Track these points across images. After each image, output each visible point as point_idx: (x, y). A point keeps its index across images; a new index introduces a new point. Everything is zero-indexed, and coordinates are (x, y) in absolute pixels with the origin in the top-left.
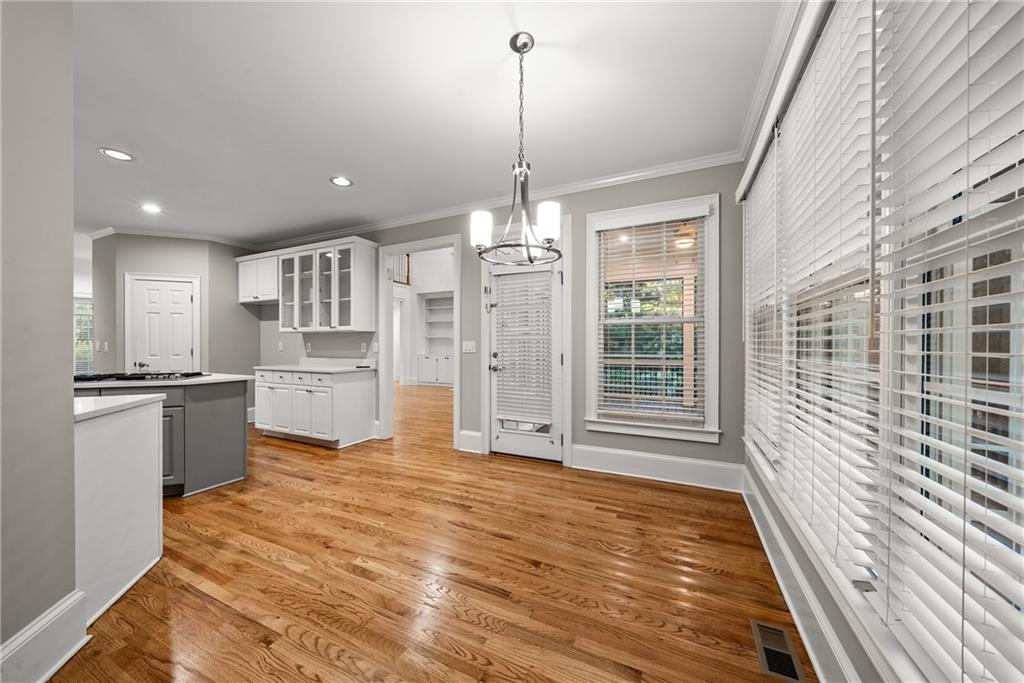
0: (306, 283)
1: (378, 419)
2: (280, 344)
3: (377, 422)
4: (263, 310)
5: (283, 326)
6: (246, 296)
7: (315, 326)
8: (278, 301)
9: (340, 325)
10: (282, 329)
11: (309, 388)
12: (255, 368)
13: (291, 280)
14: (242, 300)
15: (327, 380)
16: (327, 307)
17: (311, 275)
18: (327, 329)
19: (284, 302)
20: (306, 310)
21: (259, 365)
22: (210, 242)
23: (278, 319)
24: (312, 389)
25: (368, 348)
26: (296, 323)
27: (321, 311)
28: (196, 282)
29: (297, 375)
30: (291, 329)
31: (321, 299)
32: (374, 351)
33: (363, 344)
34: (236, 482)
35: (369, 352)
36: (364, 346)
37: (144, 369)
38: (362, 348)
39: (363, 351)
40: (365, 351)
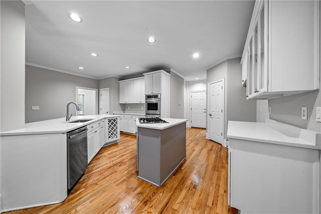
2: (261, 107)
8: (247, 79)
14: (242, 84)
22: (228, 60)
25: (309, 115)
28: (223, 80)
32: (318, 120)
33: (303, 109)
34: (154, 185)
35: (311, 120)
36: (306, 113)
37: (211, 116)
38: (303, 113)
39: (303, 118)
40: (305, 118)
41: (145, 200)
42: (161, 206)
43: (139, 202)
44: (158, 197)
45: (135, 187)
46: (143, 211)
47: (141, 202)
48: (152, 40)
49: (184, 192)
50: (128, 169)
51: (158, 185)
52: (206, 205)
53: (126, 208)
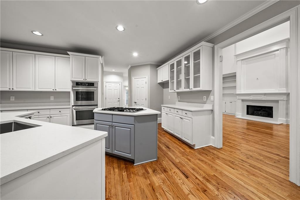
0: (179, 72)
1: (213, 135)
2: (169, 96)
3: (212, 137)
4: (164, 85)
5: (170, 90)
6: (159, 81)
7: (183, 89)
8: (169, 80)
9: (194, 88)
10: (170, 91)
11: (181, 117)
12: (162, 105)
13: (173, 71)
14: (158, 82)
15: (189, 114)
16: (187, 80)
17: (181, 68)
18: (188, 90)
19: (171, 81)
20: (179, 83)
21: (163, 104)
22: (150, 64)
23: (169, 88)
24: (183, 117)
25: (207, 99)
26: (175, 88)
27: (185, 82)
28: (147, 77)
29: (176, 110)
30: (173, 91)
31: (185, 77)
32: (211, 100)
33: (204, 97)
34: (153, 161)
35: (208, 100)
36: (205, 98)
37: (136, 104)
38: (204, 98)
39: (204, 100)
40: (205, 100)
41: (163, 171)
42: (173, 166)
43: (162, 174)
44: (165, 164)
45: (144, 171)
46: (171, 175)
47: (163, 173)
48: (121, 28)
49: (169, 153)
50: (114, 168)
51: (156, 159)
52: (183, 152)
53: (163, 183)
